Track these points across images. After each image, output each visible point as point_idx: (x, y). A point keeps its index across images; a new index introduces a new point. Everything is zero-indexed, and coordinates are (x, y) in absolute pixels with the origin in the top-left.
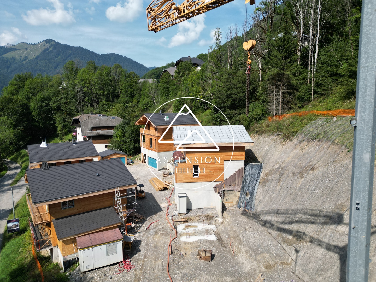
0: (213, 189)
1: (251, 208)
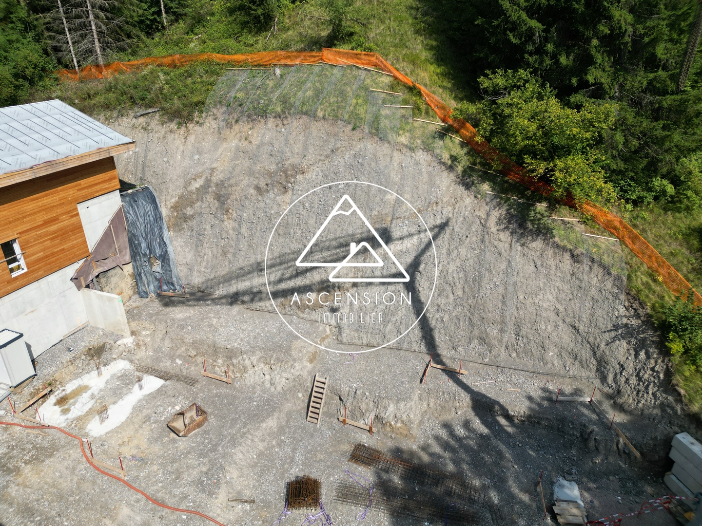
0: (72, 284)
1: (173, 284)
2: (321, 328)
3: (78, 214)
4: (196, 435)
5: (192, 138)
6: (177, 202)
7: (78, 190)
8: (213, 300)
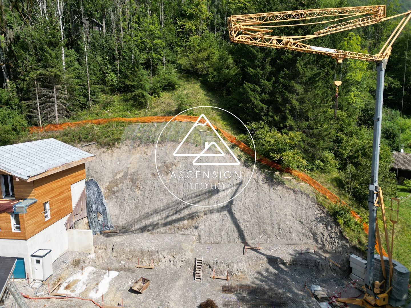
0: (65, 227)
2: (191, 238)
3: (70, 190)
4: (146, 292)
5: (115, 155)
6: (109, 185)
7: (72, 178)
8: (131, 232)
